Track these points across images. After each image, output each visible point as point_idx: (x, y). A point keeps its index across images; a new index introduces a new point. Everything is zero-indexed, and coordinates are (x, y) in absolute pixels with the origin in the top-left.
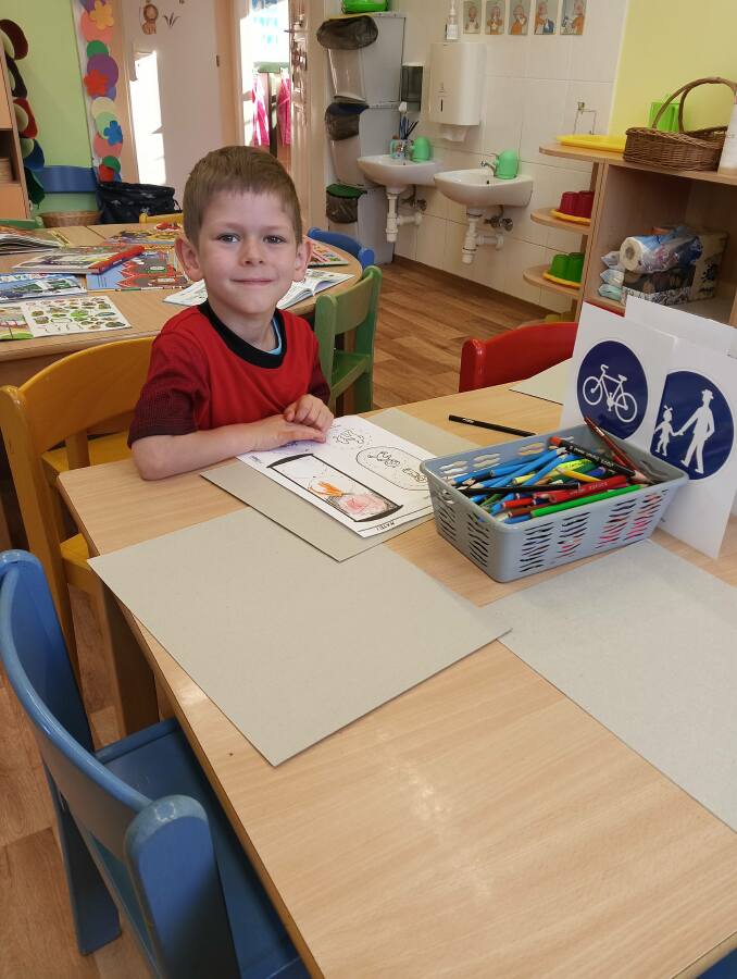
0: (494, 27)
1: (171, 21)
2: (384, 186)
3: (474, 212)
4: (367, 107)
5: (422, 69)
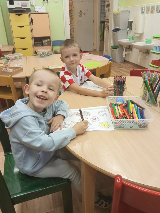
0: (147, 12)
1: (85, 14)
2: (123, 46)
3: (141, 51)
5: (132, 21)
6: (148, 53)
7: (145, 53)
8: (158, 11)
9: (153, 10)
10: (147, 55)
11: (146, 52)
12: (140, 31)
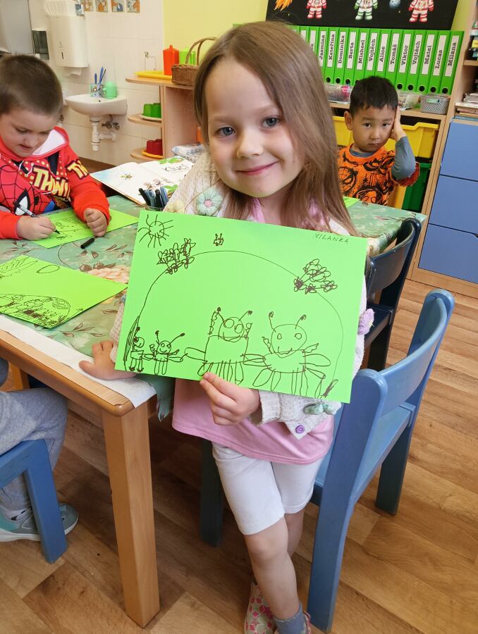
0: (87, 6)
3: (95, 119)
5: (45, 32)
6: (116, 124)
7: (108, 125)
8: (119, 7)
9: (103, 4)
10: (113, 131)
11: (111, 121)
12: (79, 63)
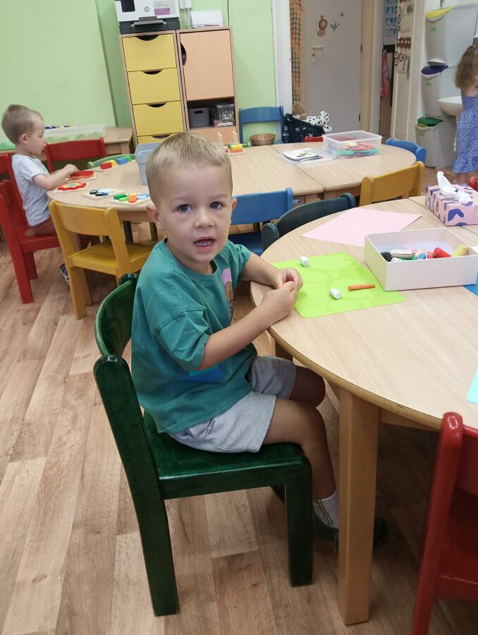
1: (334, 27)
2: (455, 117)
4: (447, 67)
